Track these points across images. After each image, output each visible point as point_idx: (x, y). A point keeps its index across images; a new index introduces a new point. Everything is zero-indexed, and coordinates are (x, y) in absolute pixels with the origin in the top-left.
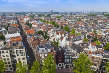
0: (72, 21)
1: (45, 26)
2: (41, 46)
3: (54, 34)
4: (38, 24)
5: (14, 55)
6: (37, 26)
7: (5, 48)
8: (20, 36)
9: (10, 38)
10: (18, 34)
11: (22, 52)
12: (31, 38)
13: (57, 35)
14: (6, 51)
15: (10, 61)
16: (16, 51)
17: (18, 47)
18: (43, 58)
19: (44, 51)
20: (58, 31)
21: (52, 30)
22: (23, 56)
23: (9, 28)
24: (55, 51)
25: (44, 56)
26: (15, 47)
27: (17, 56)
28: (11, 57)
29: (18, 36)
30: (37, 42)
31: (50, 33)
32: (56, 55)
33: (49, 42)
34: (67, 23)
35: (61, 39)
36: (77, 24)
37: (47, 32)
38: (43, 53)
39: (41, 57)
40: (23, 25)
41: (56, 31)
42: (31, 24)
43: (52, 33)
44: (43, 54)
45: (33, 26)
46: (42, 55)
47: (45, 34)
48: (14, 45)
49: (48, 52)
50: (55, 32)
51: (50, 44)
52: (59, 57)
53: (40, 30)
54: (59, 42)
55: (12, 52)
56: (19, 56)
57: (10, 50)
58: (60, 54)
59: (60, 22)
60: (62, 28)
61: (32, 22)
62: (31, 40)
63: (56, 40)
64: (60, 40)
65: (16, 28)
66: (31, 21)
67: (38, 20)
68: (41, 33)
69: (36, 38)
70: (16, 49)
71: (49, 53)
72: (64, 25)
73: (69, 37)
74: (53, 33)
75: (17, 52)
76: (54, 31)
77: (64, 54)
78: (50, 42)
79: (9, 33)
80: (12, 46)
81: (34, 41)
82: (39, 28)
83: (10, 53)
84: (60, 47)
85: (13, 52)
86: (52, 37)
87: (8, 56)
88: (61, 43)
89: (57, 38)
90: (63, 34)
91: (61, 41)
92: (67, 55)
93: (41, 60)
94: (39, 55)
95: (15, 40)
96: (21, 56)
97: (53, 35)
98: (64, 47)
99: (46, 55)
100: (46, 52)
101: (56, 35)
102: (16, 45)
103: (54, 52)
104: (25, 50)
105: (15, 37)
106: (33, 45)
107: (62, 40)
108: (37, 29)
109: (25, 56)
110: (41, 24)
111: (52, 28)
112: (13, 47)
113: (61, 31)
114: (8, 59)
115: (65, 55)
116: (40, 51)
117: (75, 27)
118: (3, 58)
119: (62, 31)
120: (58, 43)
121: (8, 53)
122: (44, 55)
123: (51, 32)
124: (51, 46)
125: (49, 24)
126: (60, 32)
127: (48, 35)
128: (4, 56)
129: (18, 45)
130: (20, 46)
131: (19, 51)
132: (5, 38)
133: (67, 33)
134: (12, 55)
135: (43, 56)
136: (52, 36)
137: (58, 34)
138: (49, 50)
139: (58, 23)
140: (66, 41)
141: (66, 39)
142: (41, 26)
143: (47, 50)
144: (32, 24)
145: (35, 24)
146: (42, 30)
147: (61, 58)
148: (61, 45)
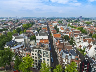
1: (72, 31)
2: (65, 51)
3: (81, 41)
4: (65, 29)
5: (41, 54)
6: (64, 30)
7: (35, 48)
8: (48, 38)
9: (40, 39)
10: (46, 37)
11: (47, 54)
12: (57, 42)
13: (84, 42)
14: (35, 50)
15: (37, 59)
16: (43, 51)
17: (45, 49)
18: (66, 63)
19: (68, 57)
20: (86, 38)
21: (79, 36)
22: (48, 57)
23: (40, 31)
24: (79, 59)
25: (67, 62)
26: (42, 48)
27: (43, 56)
28: (38, 56)
30: (62, 46)
31: (76, 40)
33: (74, 48)
35: (89, 47)
37: (73, 38)
38: (67, 59)
39: (64, 63)
41: (84, 38)
42: (58, 29)
43: (79, 39)
44: (67, 60)
45: (60, 30)
46: (65, 61)
47: (71, 40)
48: (42, 46)
49: (72, 59)
50: (82, 39)
51: (75, 50)
52: (84, 67)
53: (66, 35)
54: (86, 50)
56: (44, 56)
57: (38, 50)
58: (86, 64)
59: (89, 29)
60: (91, 35)
61: (59, 27)
62: (57, 43)
63: (82, 48)
64: (87, 48)
65: (45, 31)
66: (59, 25)
67: (65, 25)
68: (67, 38)
69: (62, 42)
70: (43, 49)
72: (93, 32)
74: (80, 40)
75: (43, 53)
76: (82, 37)
77: (91, 65)
78: (76, 49)
79: (40, 35)
80: (40, 47)
81: (59, 45)
83: (38, 53)
84: (87, 56)
85: (41, 52)
87: (36, 55)
88: (88, 51)
89: (84, 45)
90: (92, 42)
91: (88, 49)
92: (95, 67)
93: (64, 65)
94: (63, 60)
95: (44, 41)
96: (46, 57)
97: (79, 41)
98: (91, 57)
99: (69, 62)
100: (69, 58)
102: (43, 46)
103: (79, 61)
104: (50, 52)
105: (44, 39)
106: (58, 49)
107: (89, 49)
108: (64, 33)
109: (49, 57)
110: (69, 30)
111: (79, 35)
112: (41, 47)
113: (89, 38)
114: (36, 58)
115: (92, 67)
116: (64, 56)
118: (32, 55)
119: (91, 38)
120: (84, 51)
121: (36, 52)
123: (78, 38)
124: (76, 52)
125: (76, 30)
126: (89, 40)
127: (74, 41)
128: (33, 54)
129: (45, 46)
130: (47, 47)
131: (45, 52)
132: (36, 38)
134: (39, 55)
135: (66, 62)
136: (78, 43)
137: (85, 41)
138: (73, 57)
139: (87, 30)
140: (95, 50)
141: (95, 48)
142: (68, 31)
143: (72, 57)
145: (62, 29)
146: (68, 35)
147: (86, 69)
148: (88, 54)
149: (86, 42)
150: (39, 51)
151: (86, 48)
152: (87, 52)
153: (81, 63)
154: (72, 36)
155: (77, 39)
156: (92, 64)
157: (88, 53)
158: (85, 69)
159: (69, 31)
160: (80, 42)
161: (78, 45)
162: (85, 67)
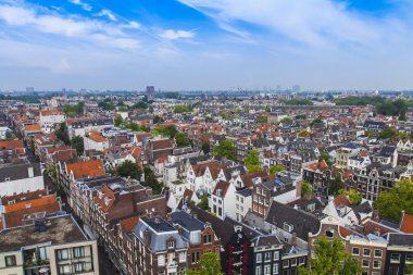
0: (234, 125)
1: (140, 144)
2: (157, 221)
3: (184, 174)
4: (113, 137)
5: (42, 271)
6: (107, 143)
11: (81, 257)
12: (100, 194)
13: (197, 175)
14: (6, 258)
17: (59, 236)
18: (172, 270)
19: (175, 241)
20: (199, 163)
21: (172, 159)
22: (83, 271)
24: (216, 239)
25: (174, 263)
26: (43, 235)
27: (59, 274)
29: (33, 190)
30: (127, 208)
31: (166, 171)
32: (222, 253)
34: (223, 132)
35: (219, 190)
36: (259, 135)
37: (152, 167)
38: (172, 251)
39: (164, 268)
40: (44, 143)
41: (193, 161)
42: (78, 142)
43: (175, 169)
44: (172, 256)
45: (90, 144)
46: (166, 261)
47: (146, 177)
48: (40, 227)
49: (191, 246)
50: (188, 165)
52: (235, 262)
53: (123, 160)
54: (211, 203)
55: (34, 260)
57: (24, 252)
58: (237, 247)
59: (196, 129)
60: (206, 148)
61: (80, 132)
62: (101, 202)
63: (195, 198)
64: (214, 193)
65: (14, 155)
66: (76, 125)
67: (107, 121)
69: (124, 192)
70: (55, 242)
71: (197, 246)
72: (212, 140)
73: (247, 180)
74: (179, 171)
76: (185, 161)
77: (253, 245)
80: (32, 233)
81: (114, 204)
82: (116, 152)
83: (24, 266)
85: (39, 259)
86: (178, 187)
88: (218, 205)
89: (197, 189)
90: (222, 172)
91: (218, 198)
92: (264, 249)
94: (156, 263)
96: (76, 272)
97: (178, 177)
99: (183, 259)
100: (181, 243)
101: (193, 176)
102: (46, 228)
103: (216, 243)
104: (94, 244)
107: (223, 195)
109: (92, 270)
111: (171, 153)
112: (34, 237)
113: (209, 161)
115: (255, 251)
116: (158, 246)
117: (255, 145)
119: (213, 159)
120: (205, 205)
121: (14, 265)
122: (176, 259)
123: (171, 167)
125: (158, 138)
126: (210, 165)
127: (159, 180)
129: (55, 225)
130: (69, 228)
133: (234, 169)
135: (171, 262)
136: (176, 183)
137: (199, 172)
138: (195, 236)
139: (190, 133)
140: (240, 196)
141: (239, 190)
142: (124, 146)
143: (188, 238)
144: (85, 139)
145: (98, 137)
146: (130, 158)
147: (241, 263)
148: (220, 214)
149: (202, 174)
150: (27, 255)
151: (213, 196)
152: (215, 207)
153: (222, 250)
154: (145, 162)
155: (170, 170)
156: (254, 242)
157: (220, 209)
158: (237, 264)
159: (130, 145)
160: (180, 180)
161: (177, 191)
162: (237, 258)
